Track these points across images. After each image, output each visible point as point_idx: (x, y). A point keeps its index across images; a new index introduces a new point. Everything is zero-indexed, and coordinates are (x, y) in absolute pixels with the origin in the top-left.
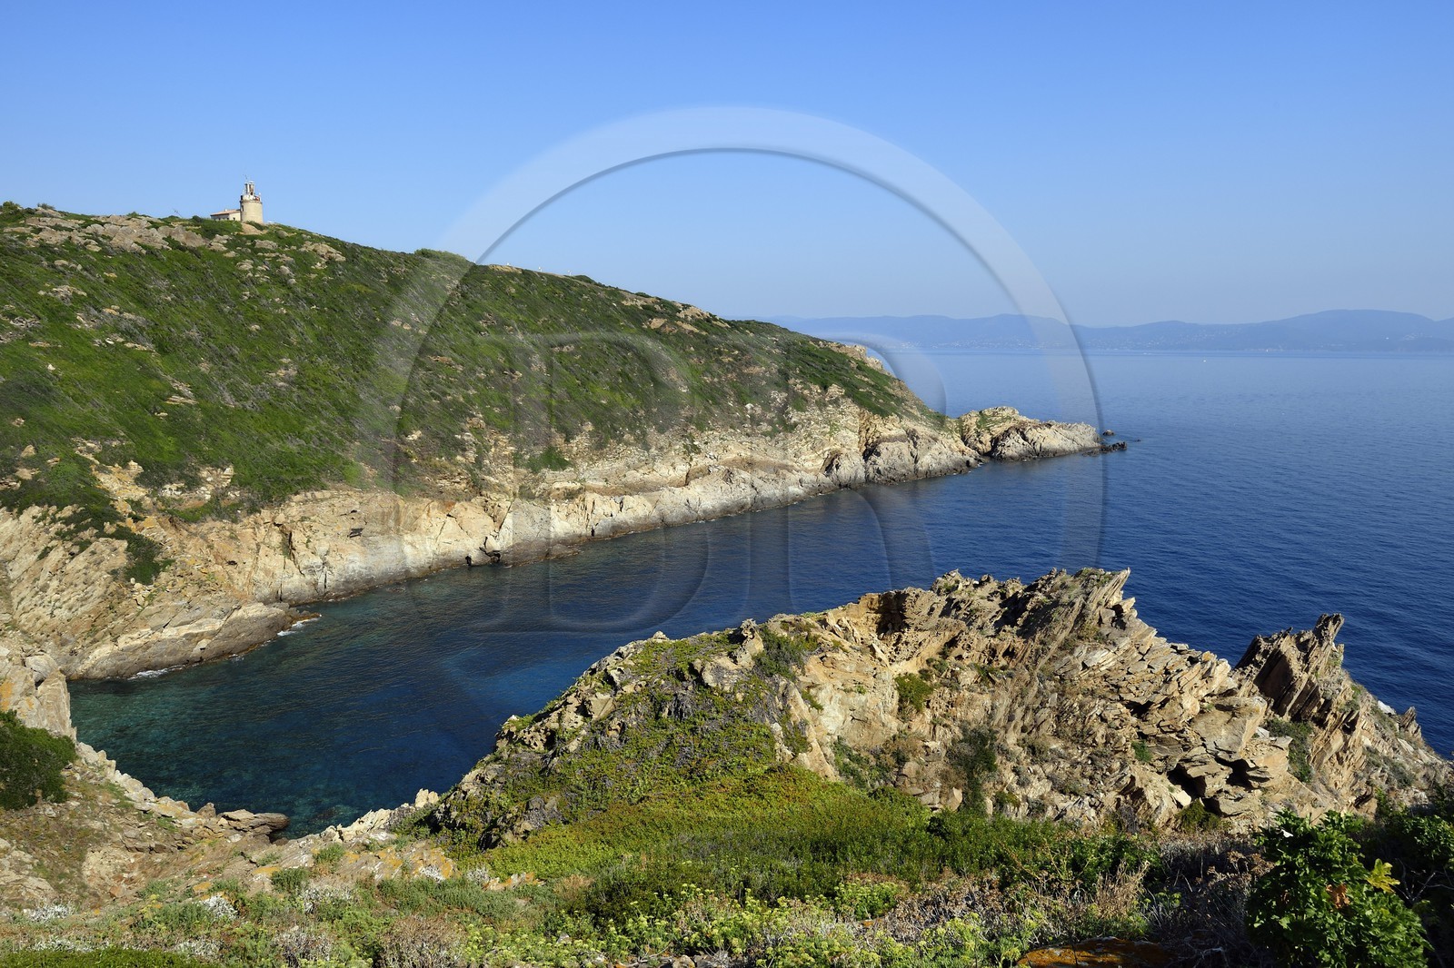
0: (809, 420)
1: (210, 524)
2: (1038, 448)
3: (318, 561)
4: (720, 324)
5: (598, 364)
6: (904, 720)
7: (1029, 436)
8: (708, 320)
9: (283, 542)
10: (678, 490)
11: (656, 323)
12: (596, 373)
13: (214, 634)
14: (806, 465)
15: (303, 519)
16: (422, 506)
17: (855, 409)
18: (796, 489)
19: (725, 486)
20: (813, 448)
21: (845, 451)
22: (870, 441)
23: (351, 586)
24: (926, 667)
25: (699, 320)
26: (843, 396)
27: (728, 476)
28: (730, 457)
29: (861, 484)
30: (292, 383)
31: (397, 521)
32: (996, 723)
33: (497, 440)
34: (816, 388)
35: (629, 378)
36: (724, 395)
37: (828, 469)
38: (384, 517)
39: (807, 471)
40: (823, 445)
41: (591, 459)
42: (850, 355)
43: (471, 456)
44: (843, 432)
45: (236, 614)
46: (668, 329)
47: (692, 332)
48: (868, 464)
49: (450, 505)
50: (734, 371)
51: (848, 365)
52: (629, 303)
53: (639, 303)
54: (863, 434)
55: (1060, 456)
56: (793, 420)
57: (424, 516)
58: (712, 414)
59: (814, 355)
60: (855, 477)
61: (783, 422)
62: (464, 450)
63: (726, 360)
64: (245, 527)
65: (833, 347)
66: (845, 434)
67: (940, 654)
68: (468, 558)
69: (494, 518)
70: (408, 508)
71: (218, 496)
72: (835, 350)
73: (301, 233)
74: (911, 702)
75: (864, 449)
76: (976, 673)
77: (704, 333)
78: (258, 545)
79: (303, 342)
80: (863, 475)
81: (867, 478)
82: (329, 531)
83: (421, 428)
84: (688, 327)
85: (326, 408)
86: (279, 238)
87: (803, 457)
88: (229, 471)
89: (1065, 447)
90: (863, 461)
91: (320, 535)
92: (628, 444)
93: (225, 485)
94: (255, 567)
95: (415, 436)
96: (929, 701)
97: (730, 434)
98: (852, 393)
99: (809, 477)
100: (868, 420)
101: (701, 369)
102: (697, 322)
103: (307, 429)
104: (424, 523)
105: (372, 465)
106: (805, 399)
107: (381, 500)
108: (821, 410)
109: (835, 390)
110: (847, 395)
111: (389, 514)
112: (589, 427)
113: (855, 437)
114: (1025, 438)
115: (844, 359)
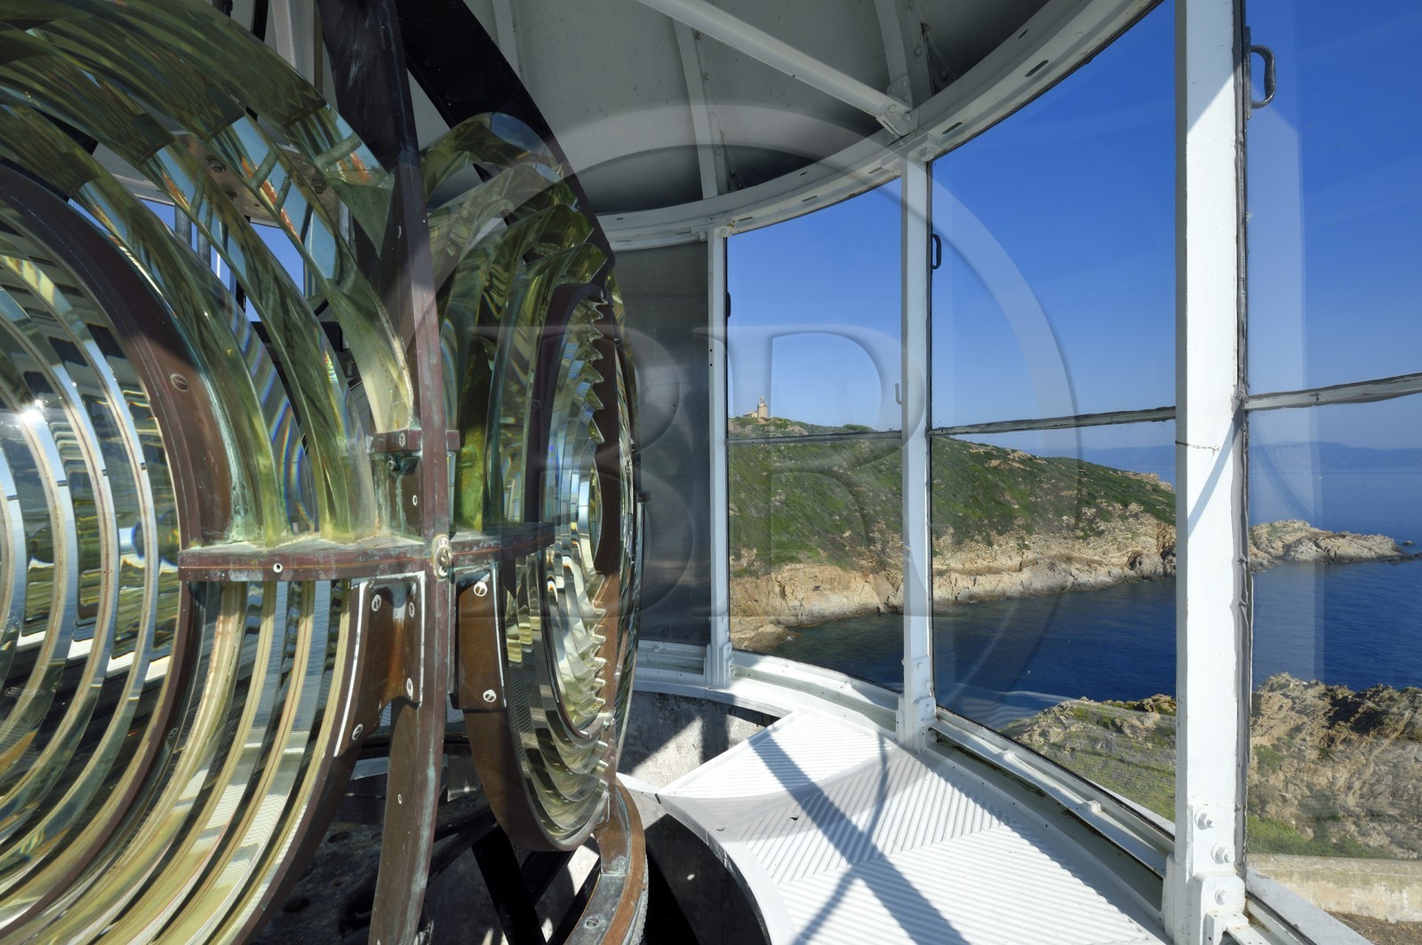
0: (1114, 528)
1: (746, 579)
2: (1332, 554)
3: (798, 603)
4: (1039, 461)
5: (956, 490)
6: (1263, 775)
7: (1322, 544)
8: (1030, 459)
9: (780, 591)
10: (1015, 574)
11: (994, 463)
12: (955, 496)
13: (750, 639)
14: (1113, 560)
15: (790, 580)
16: (852, 575)
17: (1154, 521)
18: (1106, 579)
19: (1050, 573)
20: (1119, 549)
21: (1145, 552)
22: (1167, 545)
23: (814, 619)
24: (1276, 742)
25: (1022, 460)
26: (1141, 512)
27: (1052, 567)
28: (1053, 553)
29: (1160, 577)
30: (783, 503)
31: (839, 583)
32: (1336, 788)
33: (893, 537)
34: (1119, 506)
35: (977, 500)
36: (1045, 510)
37: (1132, 564)
38: (832, 581)
39: (1114, 565)
40: (1127, 547)
41: (953, 551)
42: (1145, 481)
43: (879, 546)
44: (1143, 538)
45: (760, 630)
46: (1002, 466)
47: (1019, 468)
48: (1166, 562)
49: (867, 576)
50: (1052, 493)
51: (1144, 488)
52: (975, 451)
53: (981, 450)
54: (1161, 539)
55: (1356, 562)
56: (1101, 528)
57: (853, 581)
58: (1037, 523)
59: (1114, 482)
60: (1155, 571)
61: (1092, 529)
62: (875, 543)
63: (1046, 486)
64: (762, 582)
65: (1130, 475)
66: (1145, 540)
67: (1287, 735)
68: (878, 608)
69: (893, 585)
70: (846, 576)
71: (751, 564)
72: (1132, 477)
73: (786, 421)
74: (1268, 765)
75: (1162, 550)
76: (1318, 752)
77: (1028, 469)
78: (769, 592)
79: (788, 480)
80: (1162, 570)
81: (1165, 572)
82: (803, 587)
83: (851, 529)
84: (1017, 465)
85: (800, 517)
86: (776, 425)
87: (1110, 555)
88: (755, 551)
89: (1361, 554)
90: (1162, 560)
91: (799, 589)
92: (977, 542)
93: (753, 558)
94: (767, 604)
95: (847, 534)
96: (1281, 766)
97: (1051, 537)
98: (1150, 508)
99: (1116, 571)
100: (1164, 529)
101: (1027, 493)
102: (1022, 461)
103: (791, 529)
104: (853, 586)
105: (825, 550)
106: (1109, 513)
107: (830, 571)
108: (1123, 521)
109: (1134, 507)
110: (1146, 511)
111: (835, 579)
112: (951, 530)
113: (1154, 542)
114: (1317, 546)
115: (1141, 485)
